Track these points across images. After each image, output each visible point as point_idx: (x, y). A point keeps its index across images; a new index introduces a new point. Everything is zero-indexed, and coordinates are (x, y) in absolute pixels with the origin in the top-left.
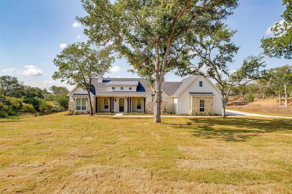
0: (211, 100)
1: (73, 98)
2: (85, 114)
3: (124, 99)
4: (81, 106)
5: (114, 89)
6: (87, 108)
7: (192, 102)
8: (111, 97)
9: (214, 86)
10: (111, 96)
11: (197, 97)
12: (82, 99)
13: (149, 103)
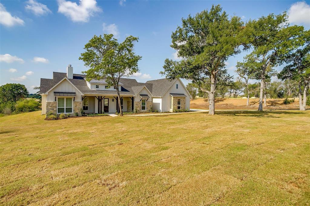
0: (184, 99)
1: (56, 97)
2: (72, 117)
3: (108, 99)
4: (65, 107)
5: (98, 88)
6: (74, 110)
7: (172, 102)
8: (99, 97)
9: (185, 88)
10: (99, 95)
11: (176, 97)
12: (66, 98)
13: (138, 103)
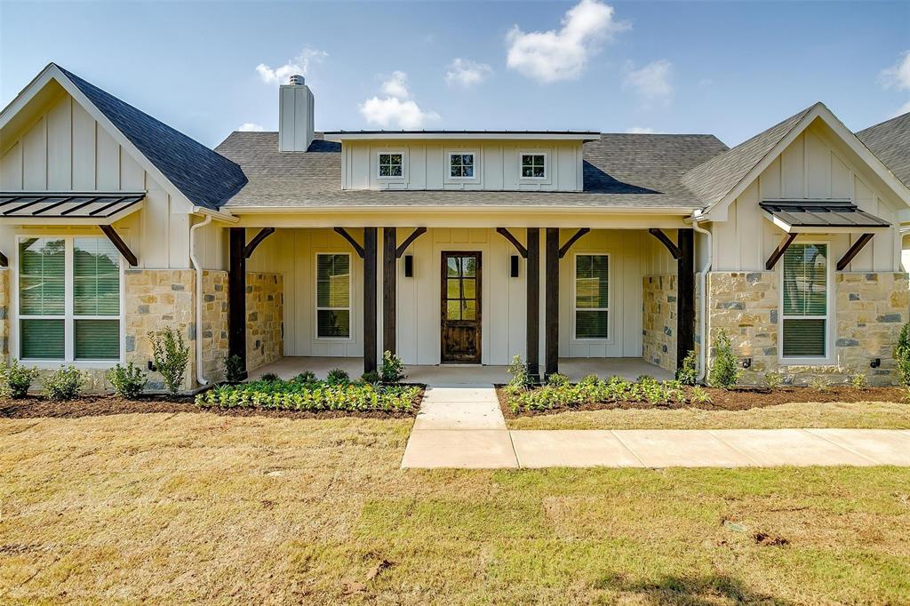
4: (69, 317)
5: (398, 172)
6: (131, 341)
8: (370, 233)
13: (741, 287)
